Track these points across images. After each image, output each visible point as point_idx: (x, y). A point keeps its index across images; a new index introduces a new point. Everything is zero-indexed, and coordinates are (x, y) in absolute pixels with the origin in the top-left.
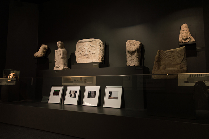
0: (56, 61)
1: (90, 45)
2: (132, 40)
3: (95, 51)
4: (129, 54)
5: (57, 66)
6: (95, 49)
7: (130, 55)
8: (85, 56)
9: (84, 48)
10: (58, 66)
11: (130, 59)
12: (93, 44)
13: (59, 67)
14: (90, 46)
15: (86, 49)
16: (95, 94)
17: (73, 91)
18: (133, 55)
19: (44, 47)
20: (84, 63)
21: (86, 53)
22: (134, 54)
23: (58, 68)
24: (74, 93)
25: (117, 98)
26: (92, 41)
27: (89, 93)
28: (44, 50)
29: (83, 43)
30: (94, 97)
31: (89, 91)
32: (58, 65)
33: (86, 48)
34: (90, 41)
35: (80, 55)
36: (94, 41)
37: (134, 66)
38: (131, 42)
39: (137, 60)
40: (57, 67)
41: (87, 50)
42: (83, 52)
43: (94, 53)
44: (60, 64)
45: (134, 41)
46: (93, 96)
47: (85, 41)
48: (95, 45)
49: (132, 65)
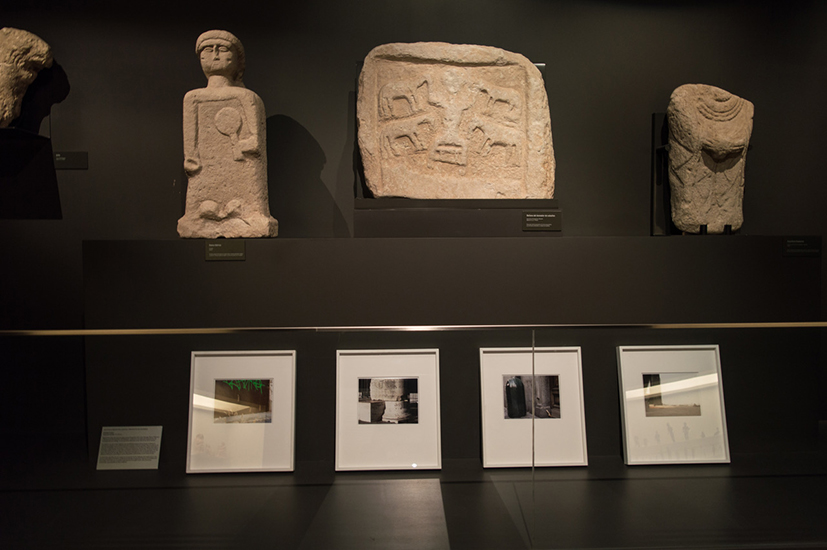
0: (197, 172)
1: (482, 85)
2: (714, 89)
3: (513, 131)
4: (702, 163)
5: (208, 206)
6: (512, 115)
7: (709, 171)
8: (437, 157)
9: (434, 99)
10: (218, 209)
11: (704, 192)
12: (499, 82)
13: (231, 215)
14: (476, 92)
15: (452, 107)
16: (558, 395)
17: (390, 384)
18: (722, 171)
19: (28, 51)
20: (432, 196)
21: (451, 133)
22: (730, 167)
23: (220, 220)
24: (398, 391)
25: (695, 411)
26: (493, 64)
27: (508, 390)
28: (25, 74)
29: (415, 66)
30: (552, 408)
31: (505, 377)
32: (222, 204)
33: (445, 105)
34: (475, 61)
35: (399, 147)
36: (508, 64)
37: (728, 227)
38: (710, 100)
39: (740, 197)
40: (210, 217)
41: (456, 117)
42: (426, 128)
43: (510, 141)
44: (236, 196)
45: (725, 94)
46: (543, 407)
47: (437, 57)
48: (513, 91)
49: (715, 225)
